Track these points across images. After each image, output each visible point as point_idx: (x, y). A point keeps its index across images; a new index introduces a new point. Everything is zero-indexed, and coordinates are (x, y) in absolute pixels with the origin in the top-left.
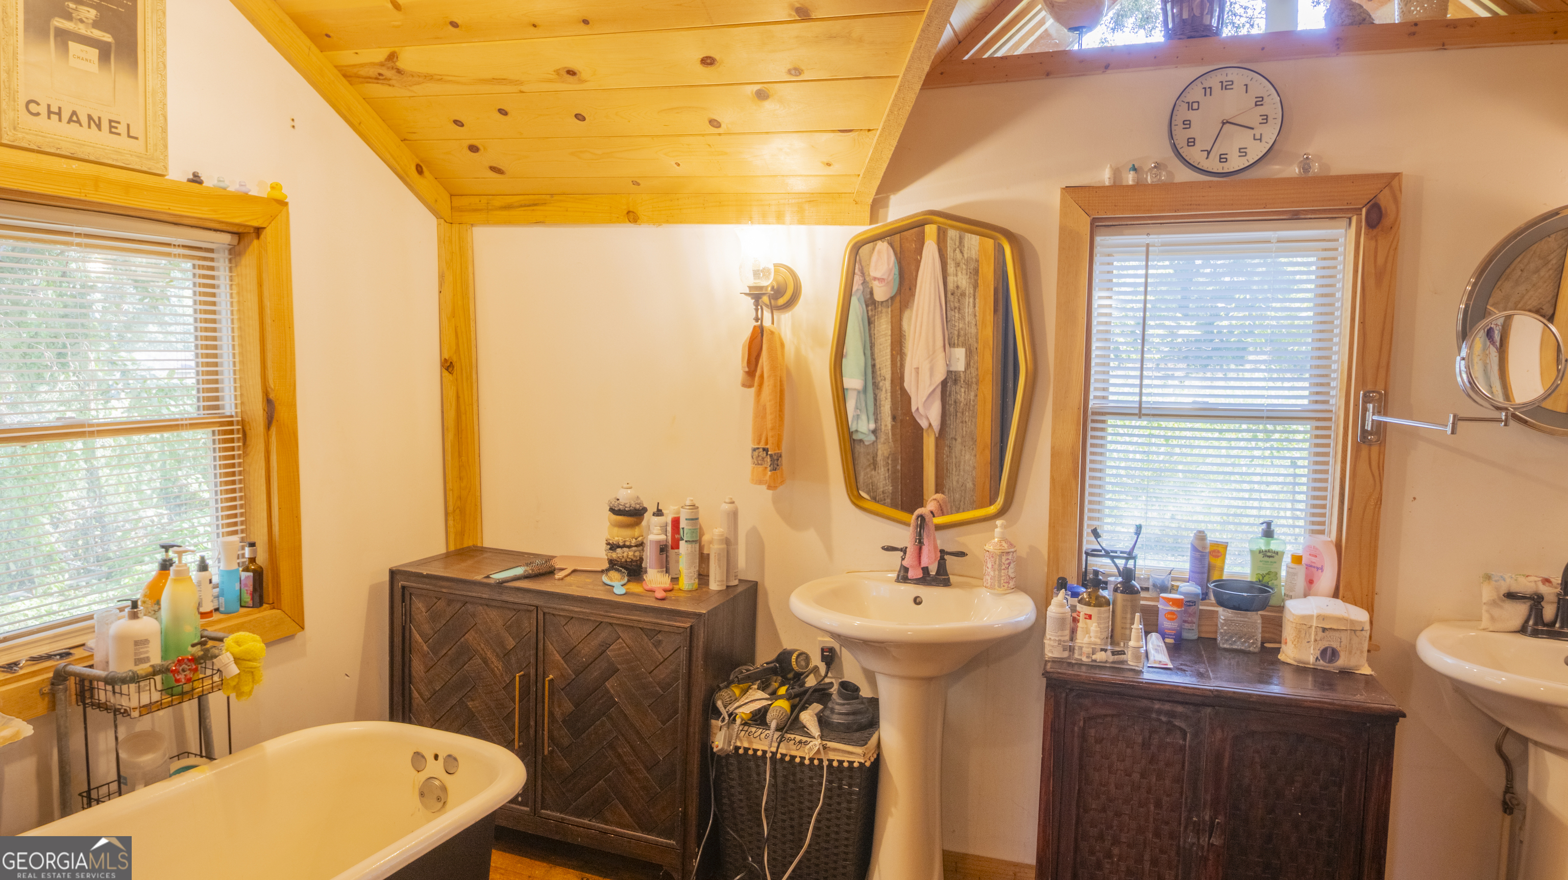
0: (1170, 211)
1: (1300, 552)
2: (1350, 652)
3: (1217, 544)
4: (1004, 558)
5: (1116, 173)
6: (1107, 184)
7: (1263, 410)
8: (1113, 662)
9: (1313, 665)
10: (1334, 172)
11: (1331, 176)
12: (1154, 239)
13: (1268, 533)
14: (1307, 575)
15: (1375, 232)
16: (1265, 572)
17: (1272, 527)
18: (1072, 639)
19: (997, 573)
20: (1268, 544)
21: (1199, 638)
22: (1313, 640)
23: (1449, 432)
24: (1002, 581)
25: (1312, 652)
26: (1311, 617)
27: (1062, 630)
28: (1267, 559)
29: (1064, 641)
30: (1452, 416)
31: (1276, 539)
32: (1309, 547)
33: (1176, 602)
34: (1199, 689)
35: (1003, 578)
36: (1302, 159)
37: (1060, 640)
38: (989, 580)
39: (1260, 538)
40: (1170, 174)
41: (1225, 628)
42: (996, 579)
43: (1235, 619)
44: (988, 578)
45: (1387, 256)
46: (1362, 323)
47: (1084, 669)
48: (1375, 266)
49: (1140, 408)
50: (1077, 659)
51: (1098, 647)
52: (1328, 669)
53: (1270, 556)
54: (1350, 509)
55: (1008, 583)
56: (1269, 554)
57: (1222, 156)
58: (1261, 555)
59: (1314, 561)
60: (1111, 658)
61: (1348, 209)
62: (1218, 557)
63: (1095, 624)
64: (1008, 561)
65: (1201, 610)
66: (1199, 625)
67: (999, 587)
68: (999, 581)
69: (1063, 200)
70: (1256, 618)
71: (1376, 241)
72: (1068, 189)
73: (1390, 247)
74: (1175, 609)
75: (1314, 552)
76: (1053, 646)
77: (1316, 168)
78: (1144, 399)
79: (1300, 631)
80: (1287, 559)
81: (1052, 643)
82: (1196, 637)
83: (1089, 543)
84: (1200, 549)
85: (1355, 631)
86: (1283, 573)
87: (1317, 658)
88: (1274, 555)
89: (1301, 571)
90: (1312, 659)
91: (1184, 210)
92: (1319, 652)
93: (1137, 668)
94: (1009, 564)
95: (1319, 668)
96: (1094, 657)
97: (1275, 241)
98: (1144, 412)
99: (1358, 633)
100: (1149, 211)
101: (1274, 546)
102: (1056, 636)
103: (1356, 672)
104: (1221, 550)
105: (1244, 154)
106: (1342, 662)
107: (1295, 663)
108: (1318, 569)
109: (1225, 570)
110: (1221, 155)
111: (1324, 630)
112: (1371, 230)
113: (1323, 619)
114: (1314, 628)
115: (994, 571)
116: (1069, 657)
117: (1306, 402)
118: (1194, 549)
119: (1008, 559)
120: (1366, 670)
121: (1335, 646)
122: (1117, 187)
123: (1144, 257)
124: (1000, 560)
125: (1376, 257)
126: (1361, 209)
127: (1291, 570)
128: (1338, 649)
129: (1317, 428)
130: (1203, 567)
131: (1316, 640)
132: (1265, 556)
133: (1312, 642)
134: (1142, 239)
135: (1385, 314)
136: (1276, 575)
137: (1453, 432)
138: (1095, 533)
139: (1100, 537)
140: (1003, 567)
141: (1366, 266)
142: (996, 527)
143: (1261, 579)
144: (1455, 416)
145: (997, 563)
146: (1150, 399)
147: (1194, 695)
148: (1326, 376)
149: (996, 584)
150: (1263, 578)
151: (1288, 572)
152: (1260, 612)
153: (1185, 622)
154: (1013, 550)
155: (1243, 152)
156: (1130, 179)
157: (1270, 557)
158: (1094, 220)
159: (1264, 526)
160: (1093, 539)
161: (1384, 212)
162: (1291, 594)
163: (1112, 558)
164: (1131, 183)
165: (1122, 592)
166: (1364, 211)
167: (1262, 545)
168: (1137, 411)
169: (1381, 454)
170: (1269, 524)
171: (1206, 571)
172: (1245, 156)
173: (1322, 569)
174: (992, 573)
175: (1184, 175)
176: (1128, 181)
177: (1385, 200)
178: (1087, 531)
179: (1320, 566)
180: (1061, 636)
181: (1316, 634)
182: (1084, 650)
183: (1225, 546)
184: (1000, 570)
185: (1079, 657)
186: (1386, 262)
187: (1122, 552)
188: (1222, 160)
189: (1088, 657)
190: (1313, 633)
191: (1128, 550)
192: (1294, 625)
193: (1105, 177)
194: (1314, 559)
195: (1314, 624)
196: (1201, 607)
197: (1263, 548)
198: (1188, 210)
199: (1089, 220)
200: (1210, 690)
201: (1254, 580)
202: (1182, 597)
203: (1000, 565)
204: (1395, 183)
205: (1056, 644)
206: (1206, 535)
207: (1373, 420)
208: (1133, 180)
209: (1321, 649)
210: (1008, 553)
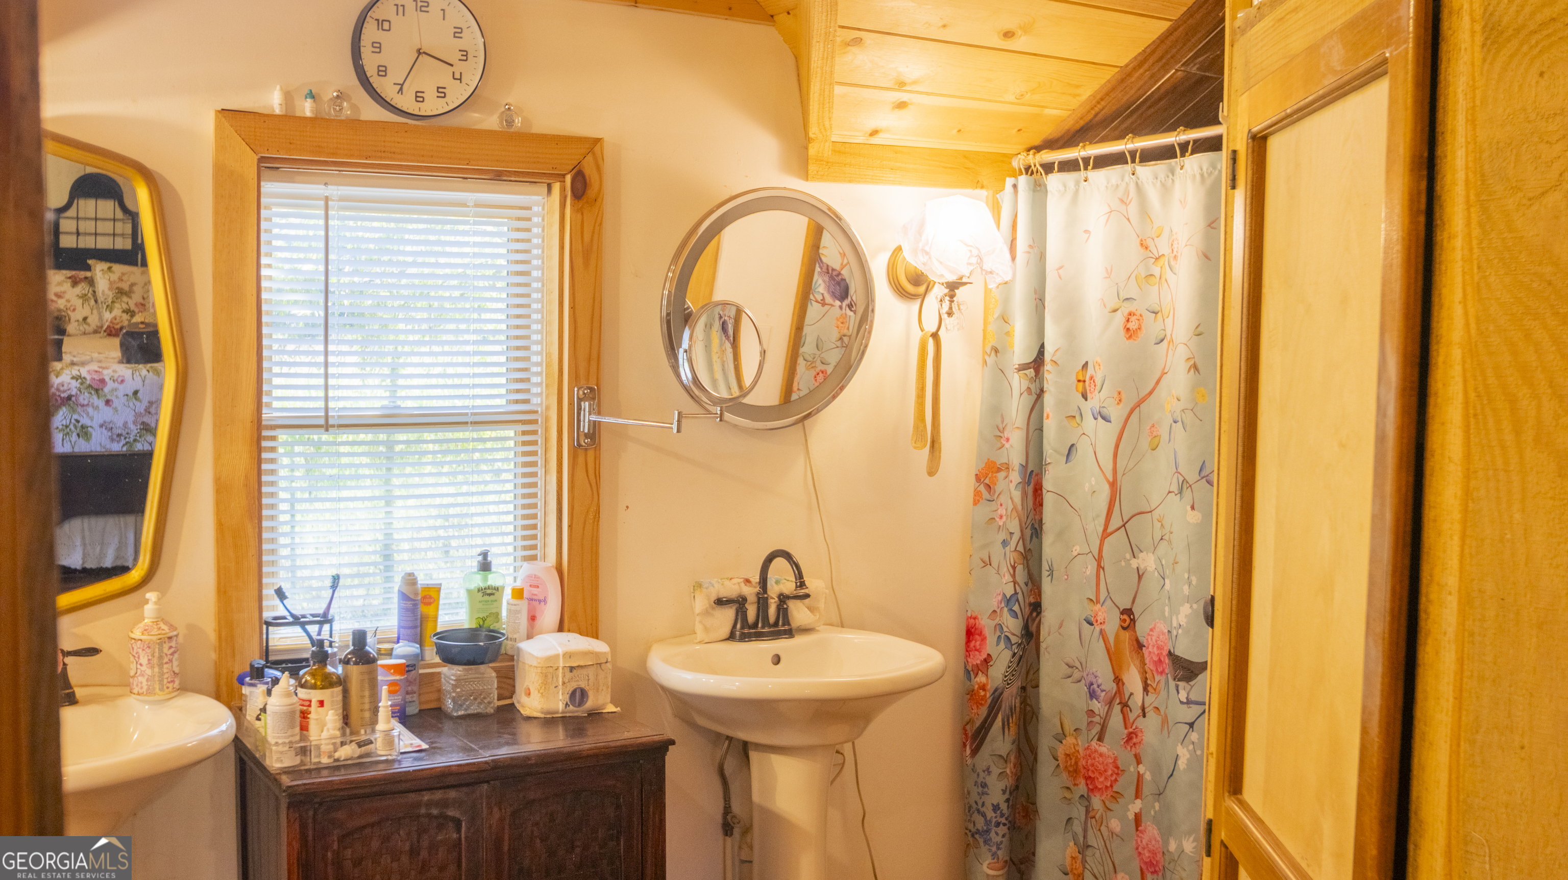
0: (360, 157)
1: (519, 584)
2: (598, 690)
3: (427, 588)
4: (166, 646)
5: (288, 97)
6: (278, 111)
7: (467, 414)
8: (360, 757)
9: (563, 712)
10: (536, 130)
11: (532, 134)
12: (334, 191)
13: (485, 566)
14: (529, 611)
15: (580, 204)
16: (485, 615)
17: (489, 559)
18: (303, 738)
19: (156, 670)
20: (485, 579)
21: (420, 711)
22: (561, 684)
23: (675, 430)
24: (165, 681)
25: (561, 697)
26: (557, 656)
27: (292, 727)
28: (487, 598)
29: (297, 742)
30: (676, 413)
31: (494, 572)
32: (529, 576)
33: (396, 668)
34: (474, 764)
35: (166, 676)
36: (503, 109)
37: (291, 742)
38: (145, 683)
39: (475, 573)
40: (354, 107)
41: (458, 690)
42: (157, 679)
43: (470, 676)
44: (143, 680)
45: (593, 232)
46: (573, 308)
47: (325, 773)
48: (582, 242)
49: (327, 417)
50: (315, 764)
51: (338, 741)
52: (576, 714)
53: (490, 593)
54: (570, 526)
55: (173, 681)
56: (489, 591)
57: (419, 94)
58: (480, 594)
59: (536, 593)
60: (358, 751)
61: (552, 174)
62: (430, 604)
63: (331, 712)
64: (172, 650)
65: (421, 674)
66: (420, 695)
67: (161, 690)
68: (161, 681)
69: (218, 128)
70: (488, 672)
71: (582, 214)
72: (224, 112)
73: (595, 223)
74: (398, 677)
75: (535, 582)
76: (282, 753)
77: (518, 121)
78: (331, 404)
79: (546, 676)
80: (507, 595)
81: (280, 748)
82: (417, 711)
83: (273, 608)
84: (412, 596)
85: (600, 664)
86: (504, 613)
87: (567, 704)
88: (494, 591)
89: (523, 605)
90: (561, 707)
91: (376, 158)
92: (568, 696)
93: (390, 758)
94: (172, 654)
95: (568, 715)
96: (337, 755)
97: (471, 204)
98: (331, 422)
99: (603, 666)
100: (334, 154)
101: (493, 580)
102: (285, 738)
103: (604, 711)
104: (433, 594)
105: (443, 95)
106: (590, 704)
107: (542, 716)
108: (540, 601)
109: (439, 620)
110: (417, 92)
111: (572, 669)
112: (576, 201)
113: (570, 657)
114: (561, 669)
115: (152, 667)
116: (302, 763)
117: (502, 402)
118: (404, 597)
119: (171, 647)
120: (611, 708)
121: (583, 686)
122: (289, 118)
123: (322, 212)
124: (161, 650)
125: (582, 233)
126: (564, 176)
127: (513, 608)
128: (587, 688)
129: (524, 433)
130: (416, 620)
131: (564, 683)
132: (485, 594)
133: (560, 687)
134: (318, 189)
135: (594, 298)
136: (497, 616)
137: (679, 431)
138: (281, 594)
139: (286, 598)
140: (166, 660)
141: (573, 243)
142: (147, 602)
143: (481, 623)
144: (679, 413)
145: (157, 655)
146: (341, 404)
147: (469, 772)
148: (526, 370)
149: (157, 686)
150: (484, 621)
151: (509, 611)
152: (491, 665)
153: (408, 693)
154: (175, 633)
155: (441, 92)
156: (307, 108)
157: (490, 595)
158: (262, 160)
159: (480, 558)
160: (277, 601)
161: (588, 181)
162: (515, 636)
163: (303, 625)
164: (308, 114)
165: (356, 663)
166: (568, 178)
167: (478, 581)
168: (322, 422)
169: (597, 458)
170: (485, 555)
171: (419, 624)
172: (444, 97)
173: (545, 601)
174: (149, 672)
175: (372, 112)
176: (304, 111)
177: (589, 170)
178: (268, 592)
179: (542, 598)
180: (292, 736)
181: (564, 676)
182: (323, 748)
183: (438, 589)
184: (161, 665)
185: (316, 760)
186: (592, 240)
187: (313, 615)
188: (418, 99)
189: (330, 757)
190: (560, 675)
191: (321, 612)
192: (539, 670)
193: (274, 102)
194: (535, 591)
195: (561, 665)
196: (421, 671)
197: (482, 585)
198: (381, 158)
199: (256, 158)
200: (486, 763)
201: (474, 626)
202: (403, 661)
203: (161, 657)
204: (597, 149)
205: (286, 748)
206: (416, 579)
207: (589, 421)
208: (312, 111)
209: (570, 692)
210: (170, 638)
